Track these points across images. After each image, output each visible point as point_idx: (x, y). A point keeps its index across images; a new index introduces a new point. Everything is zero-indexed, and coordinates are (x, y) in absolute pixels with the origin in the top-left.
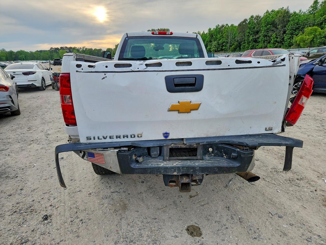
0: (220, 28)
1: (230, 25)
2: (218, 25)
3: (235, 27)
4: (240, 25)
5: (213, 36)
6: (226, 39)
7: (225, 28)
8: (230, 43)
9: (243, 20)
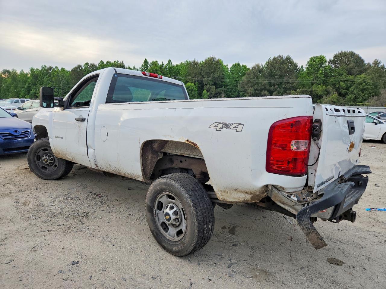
0: (47, 70)
1: (60, 69)
2: (45, 66)
3: (67, 72)
4: (73, 70)
5: (37, 78)
6: (57, 84)
7: (54, 70)
8: (63, 89)
9: (76, 66)
